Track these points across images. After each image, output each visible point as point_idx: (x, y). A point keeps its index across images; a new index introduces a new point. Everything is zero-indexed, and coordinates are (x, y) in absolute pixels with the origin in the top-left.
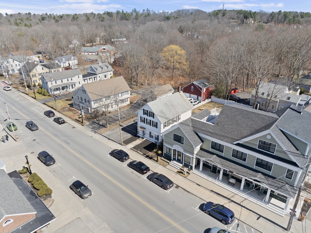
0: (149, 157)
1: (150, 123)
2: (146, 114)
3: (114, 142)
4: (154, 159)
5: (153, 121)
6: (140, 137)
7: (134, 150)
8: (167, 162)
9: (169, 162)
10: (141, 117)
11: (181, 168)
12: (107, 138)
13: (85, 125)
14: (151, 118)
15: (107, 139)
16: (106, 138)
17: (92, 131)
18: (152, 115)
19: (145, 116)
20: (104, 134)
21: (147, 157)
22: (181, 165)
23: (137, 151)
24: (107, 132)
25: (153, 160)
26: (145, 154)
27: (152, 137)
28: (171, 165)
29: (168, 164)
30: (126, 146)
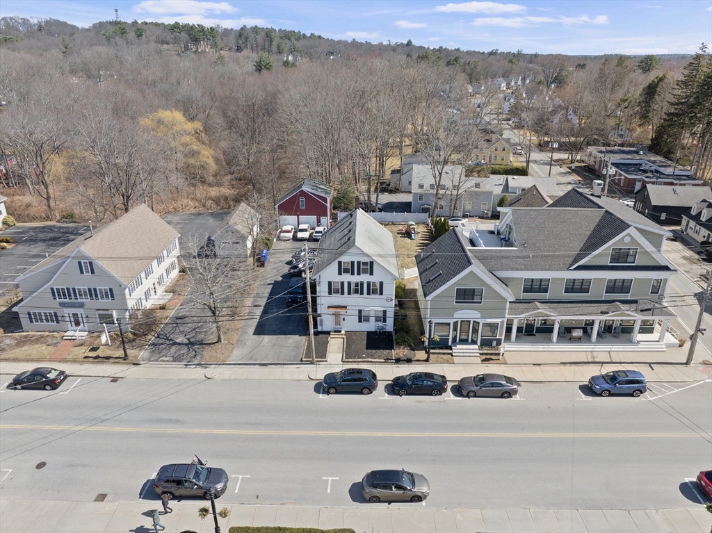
0: (404, 360)
1: (358, 289)
2: (346, 271)
3: (285, 366)
4: (415, 359)
5: (369, 284)
6: (330, 332)
7: (356, 360)
8: (444, 354)
9: (450, 351)
10: (330, 283)
11: (481, 352)
12: (254, 364)
13: (140, 361)
14: (365, 278)
15: (257, 366)
16: (252, 366)
17: (186, 365)
18: (369, 267)
19: (346, 278)
20: (230, 359)
21: (398, 361)
22: (476, 347)
23: (365, 360)
24: (232, 351)
25: (417, 363)
26: (388, 359)
27: (367, 319)
28: (459, 356)
29: (452, 356)
30: (326, 361)
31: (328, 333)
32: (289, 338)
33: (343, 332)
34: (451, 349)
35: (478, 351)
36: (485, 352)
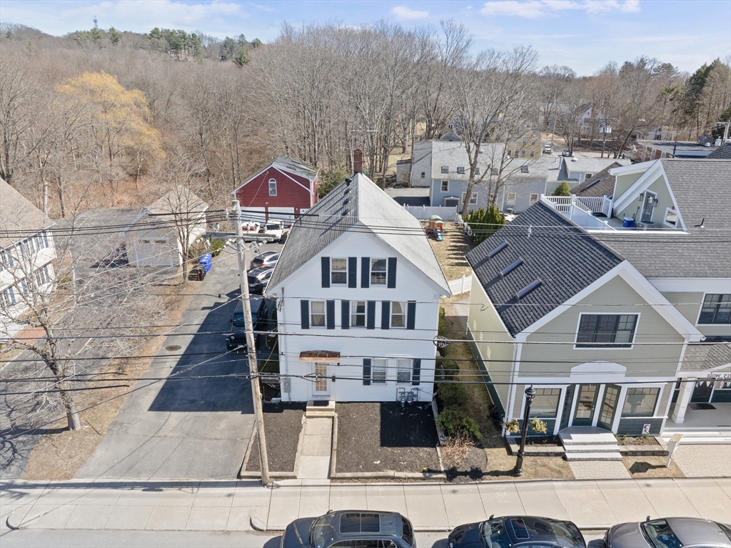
0: (465, 474)
1: (363, 317)
2: (339, 279)
3: (203, 490)
4: (488, 469)
5: (386, 305)
6: (305, 404)
7: (360, 474)
8: (547, 454)
9: (560, 449)
10: (305, 305)
11: (623, 449)
12: (133, 485)
14: (378, 293)
15: (138, 491)
16: (126, 491)
18: (386, 271)
19: (339, 292)
20: (82, 470)
21: (452, 475)
22: (610, 437)
23: (381, 474)
24: (93, 451)
25: (495, 479)
26: (430, 471)
27: (382, 380)
28: (579, 460)
29: (565, 458)
30: (295, 477)
31: (301, 406)
32: (220, 419)
33: (332, 404)
34: (560, 444)
35: (617, 447)
36: (632, 448)
